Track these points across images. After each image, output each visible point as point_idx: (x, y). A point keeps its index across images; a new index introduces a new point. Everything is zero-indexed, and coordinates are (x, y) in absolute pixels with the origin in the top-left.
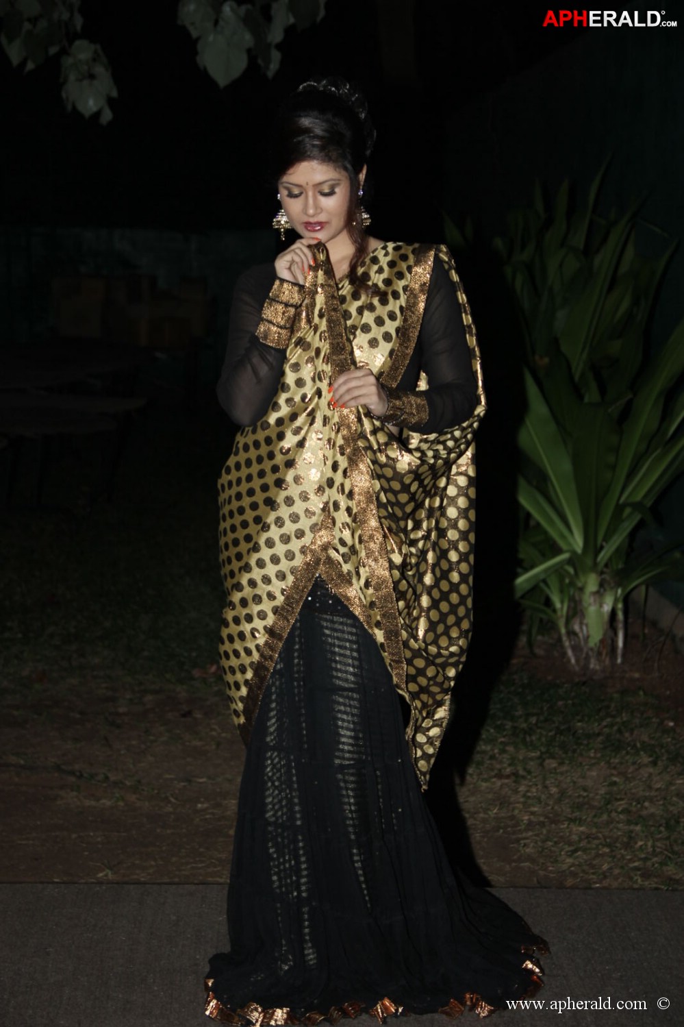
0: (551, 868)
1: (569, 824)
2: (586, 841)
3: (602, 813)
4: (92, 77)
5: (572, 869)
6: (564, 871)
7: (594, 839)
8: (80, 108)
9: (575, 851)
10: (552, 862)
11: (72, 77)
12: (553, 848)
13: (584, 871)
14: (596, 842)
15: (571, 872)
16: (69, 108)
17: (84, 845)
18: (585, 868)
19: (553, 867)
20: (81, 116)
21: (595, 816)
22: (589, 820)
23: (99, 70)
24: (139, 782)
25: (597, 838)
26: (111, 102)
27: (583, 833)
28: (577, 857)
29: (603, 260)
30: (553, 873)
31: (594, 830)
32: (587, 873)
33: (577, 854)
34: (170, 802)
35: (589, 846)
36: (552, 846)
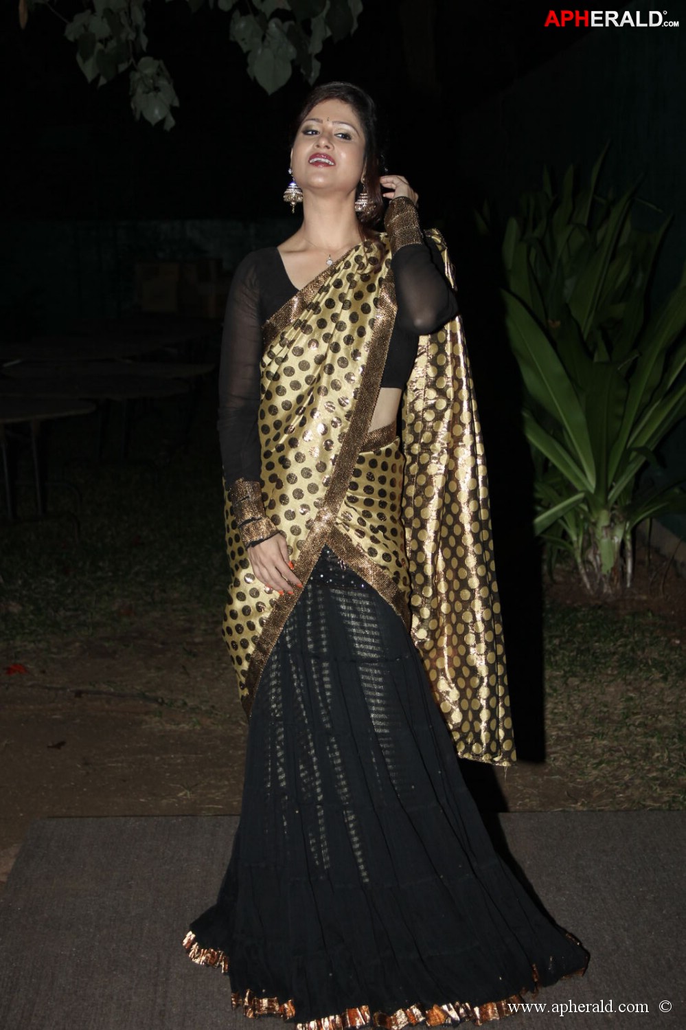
0: (578, 780)
1: (593, 738)
2: (609, 753)
3: (621, 727)
4: (157, 89)
5: (598, 780)
6: (591, 783)
7: (616, 751)
8: (148, 117)
9: (600, 763)
10: (580, 775)
11: (140, 90)
12: (579, 762)
13: (608, 782)
14: (618, 754)
15: (597, 784)
16: (138, 117)
17: (166, 767)
18: (610, 779)
19: (580, 779)
20: (148, 123)
21: (616, 730)
22: (610, 733)
23: (163, 83)
24: (213, 707)
25: (619, 751)
26: (173, 110)
27: (605, 746)
28: (601, 769)
29: (605, 233)
30: (581, 785)
31: (615, 744)
32: (611, 784)
33: (601, 767)
34: (240, 725)
35: (611, 758)
36: (579, 759)
